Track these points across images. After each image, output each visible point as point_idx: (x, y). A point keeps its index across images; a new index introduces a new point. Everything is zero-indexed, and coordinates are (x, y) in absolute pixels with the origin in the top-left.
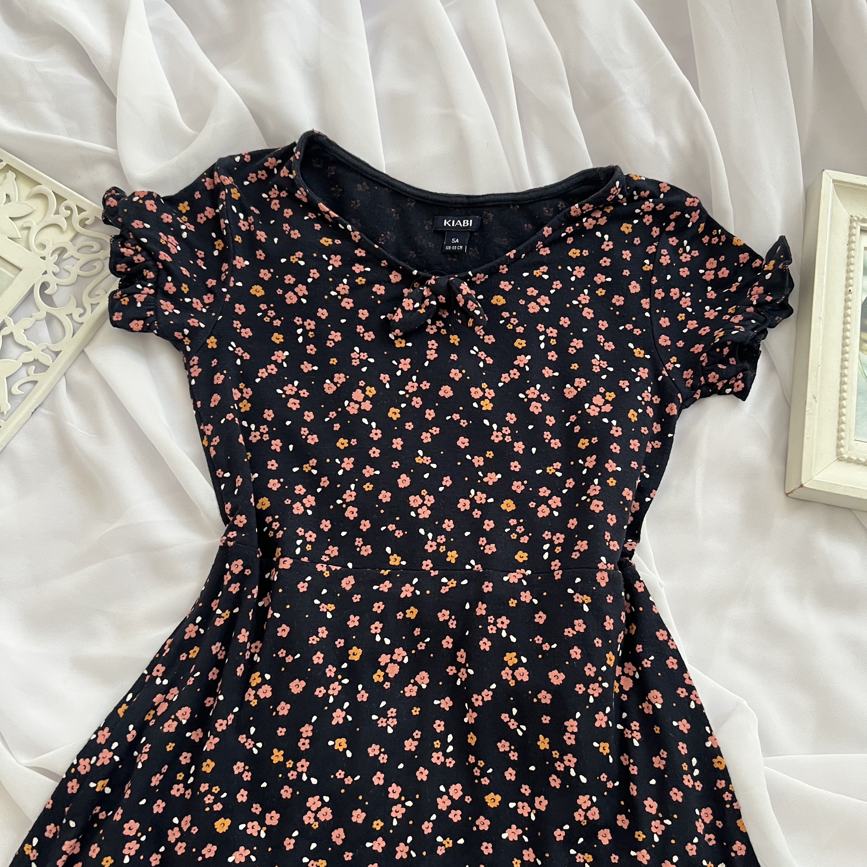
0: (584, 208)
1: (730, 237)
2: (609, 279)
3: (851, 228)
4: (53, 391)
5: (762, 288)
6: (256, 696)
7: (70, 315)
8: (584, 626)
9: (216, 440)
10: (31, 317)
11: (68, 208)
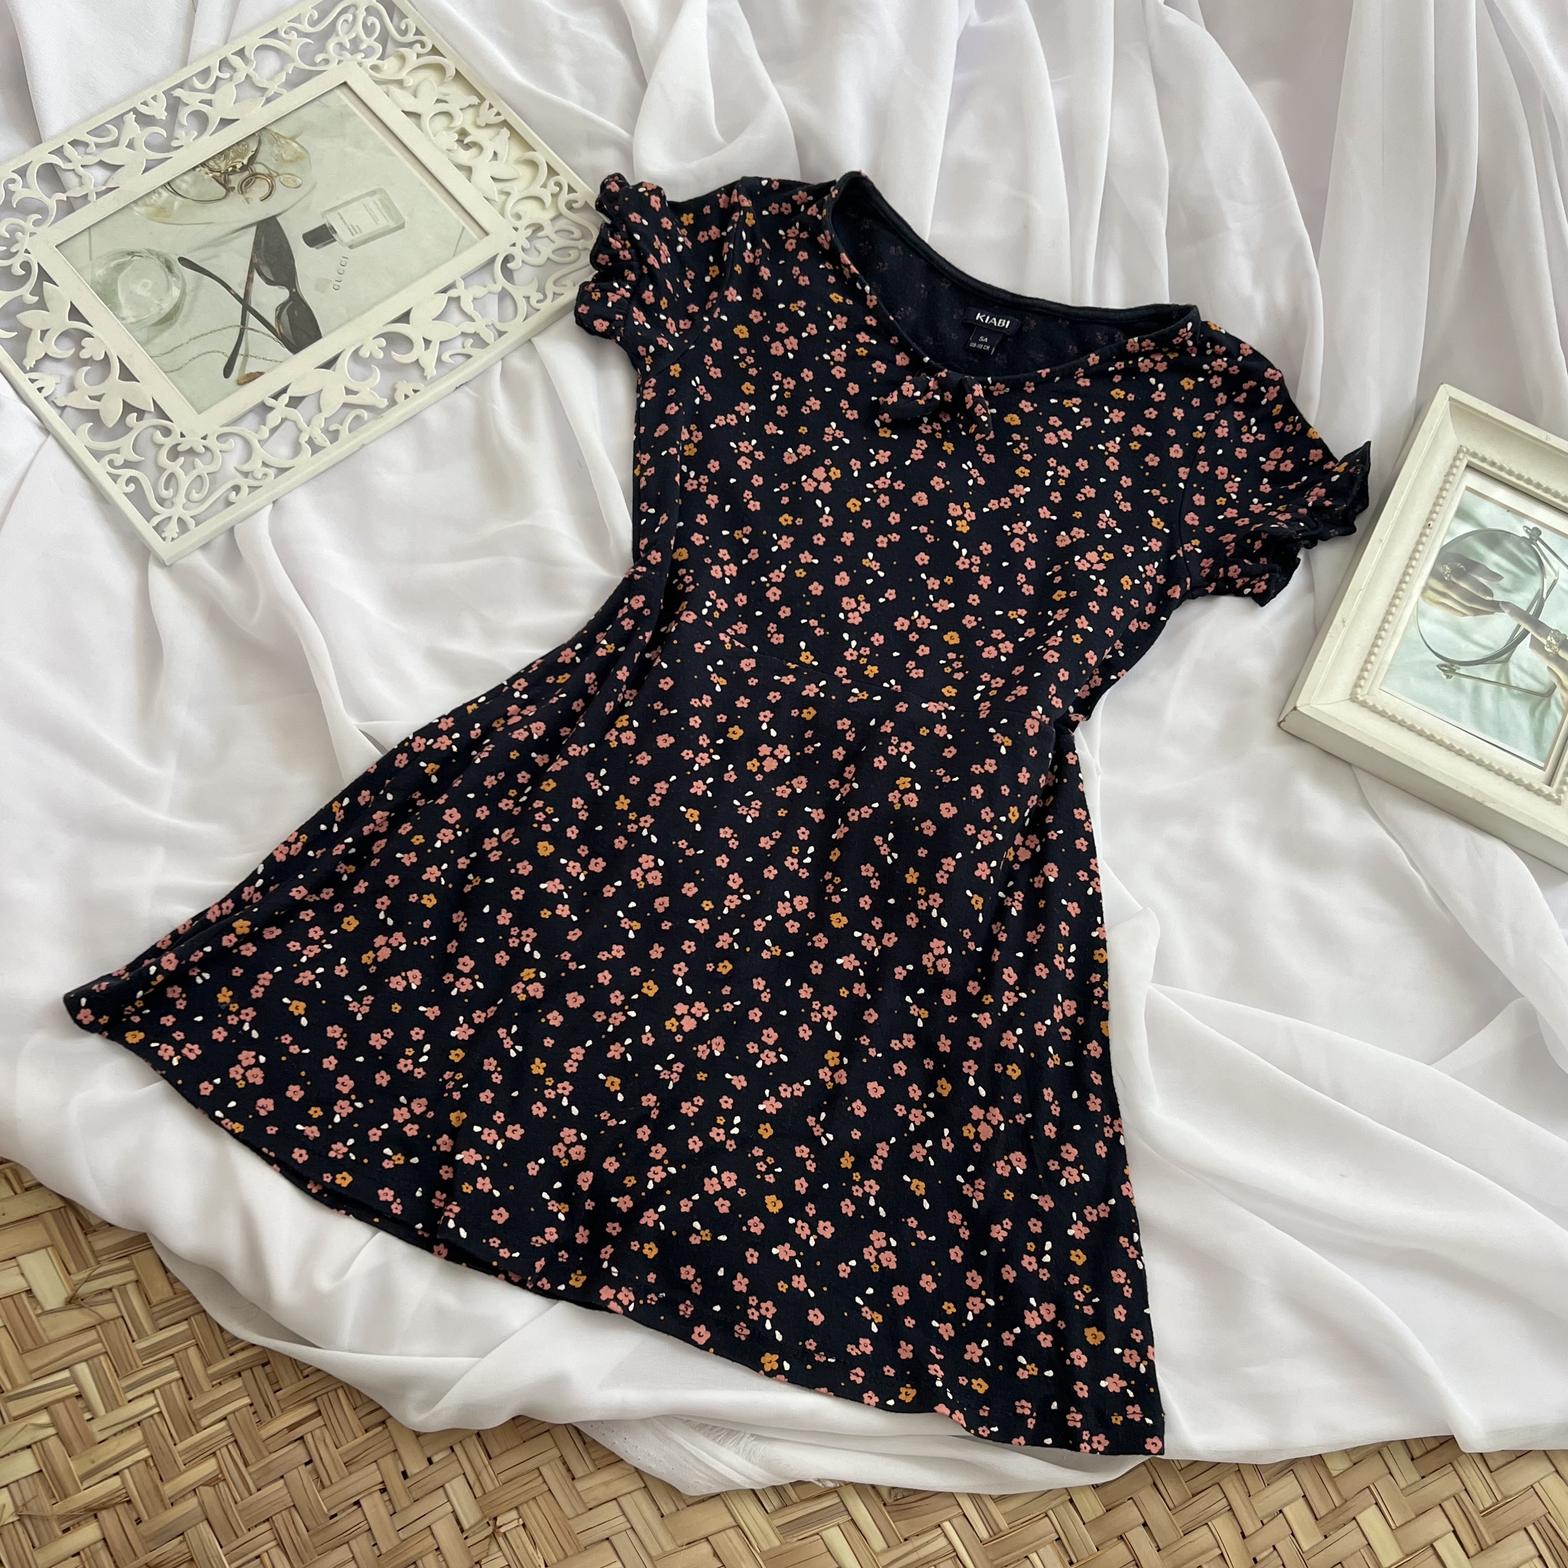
0: (1144, 344)
1: (1306, 426)
2: (1149, 434)
3: (1455, 459)
4: (485, 372)
5: (1324, 490)
6: (618, 739)
7: (528, 298)
8: (995, 768)
9: (651, 471)
10: (485, 287)
11: (558, 184)
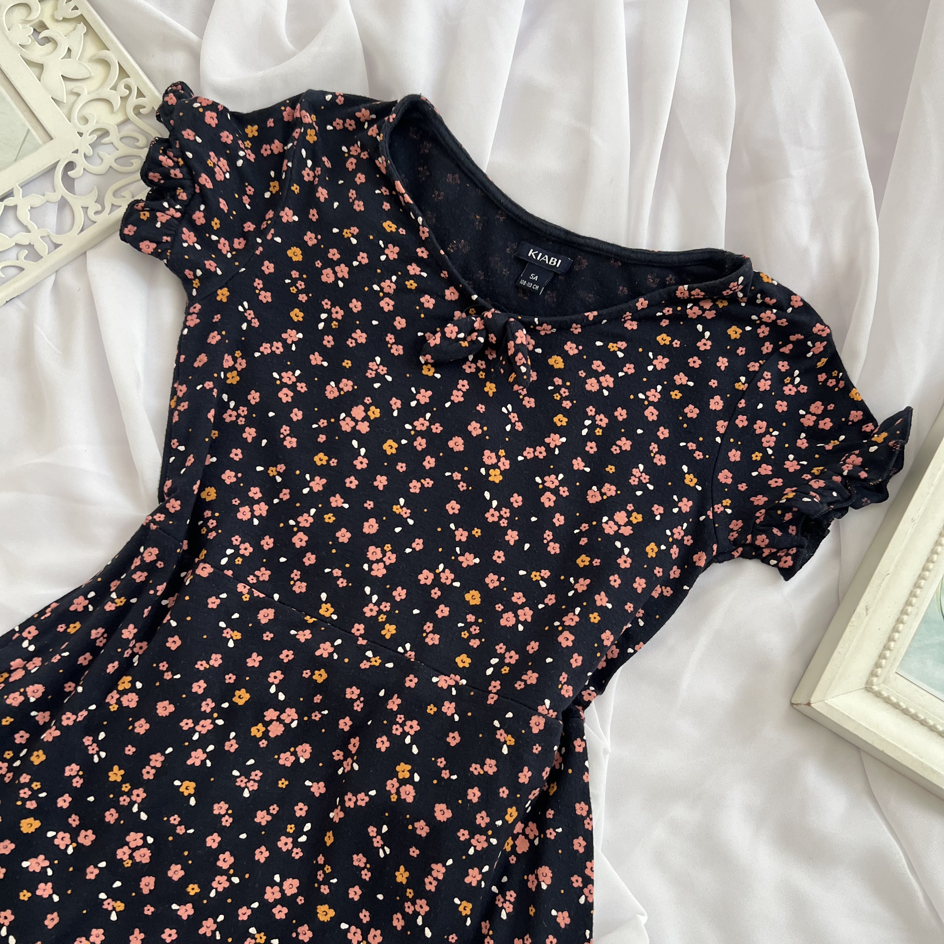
0: (693, 293)
1: (849, 386)
2: (691, 384)
4: (36, 287)
5: (860, 459)
6: (119, 702)
7: (85, 209)
8: (495, 769)
9: (185, 405)
10: (44, 195)
11: (128, 87)
